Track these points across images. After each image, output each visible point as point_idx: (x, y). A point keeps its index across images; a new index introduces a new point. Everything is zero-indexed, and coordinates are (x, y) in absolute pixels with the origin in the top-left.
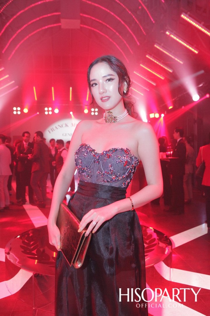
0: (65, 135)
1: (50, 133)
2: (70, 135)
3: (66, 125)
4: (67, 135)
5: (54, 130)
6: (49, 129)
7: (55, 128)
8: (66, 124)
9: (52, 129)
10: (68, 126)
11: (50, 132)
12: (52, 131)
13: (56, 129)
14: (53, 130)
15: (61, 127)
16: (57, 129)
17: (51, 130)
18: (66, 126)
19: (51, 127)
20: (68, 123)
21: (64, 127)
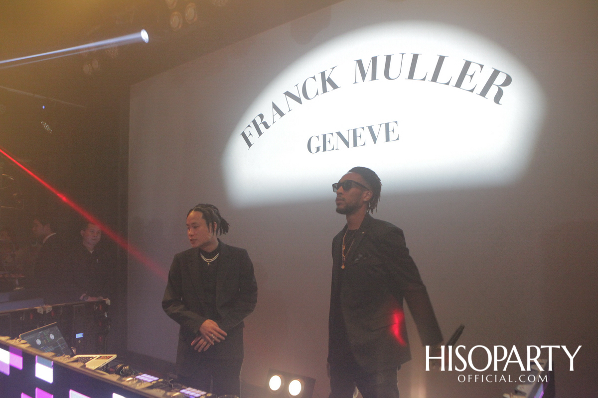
1: (250, 145)
2: (351, 143)
3: (327, 82)
4: (334, 140)
5: (267, 126)
6: (246, 126)
7: (269, 115)
8: (323, 74)
9: (258, 120)
10: (335, 86)
11: (250, 138)
12: (260, 133)
13: (278, 116)
14: (262, 127)
15: (298, 100)
16: (281, 114)
17: (253, 130)
18: (325, 90)
19: (253, 115)
20: (333, 68)
21: (317, 94)
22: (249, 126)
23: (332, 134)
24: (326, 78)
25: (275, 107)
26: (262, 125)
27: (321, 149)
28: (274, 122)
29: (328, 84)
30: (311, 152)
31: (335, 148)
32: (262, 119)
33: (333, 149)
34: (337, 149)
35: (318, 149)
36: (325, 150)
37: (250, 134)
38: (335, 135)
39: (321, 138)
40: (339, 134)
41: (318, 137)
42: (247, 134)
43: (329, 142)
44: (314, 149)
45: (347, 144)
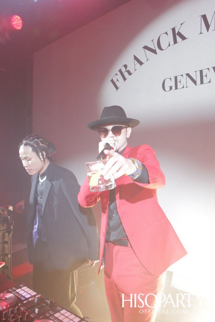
0: (173, 84)
1: (117, 88)
2: (199, 81)
3: (177, 36)
5: (130, 73)
6: (114, 74)
7: (132, 65)
8: (174, 30)
9: (123, 70)
10: (183, 38)
11: (117, 83)
12: (125, 79)
13: (138, 65)
14: (126, 74)
15: (154, 52)
16: (141, 63)
17: (120, 77)
18: (175, 42)
19: (119, 65)
20: (182, 24)
21: (169, 45)
22: (116, 74)
23: (182, 75)
24: (176, 32)
25: (136, 58)
26: (126, 73)
27: (174, 88)
28: (135, 70)
29: (178, 37)
30: (165, 91)
31: (185, 86)
32: (126, 68)
33: (183, 87)
34: (187, 87)
35: (171, 88)
36: (176, 88)
37: (118, 80)
38: (185, 76)
39: (173, 79)
40: (188, 75)
41: (170, 79)
42: (115, 80)
43: (180, 82)
44: (167, 88)
45: (195, 82)
